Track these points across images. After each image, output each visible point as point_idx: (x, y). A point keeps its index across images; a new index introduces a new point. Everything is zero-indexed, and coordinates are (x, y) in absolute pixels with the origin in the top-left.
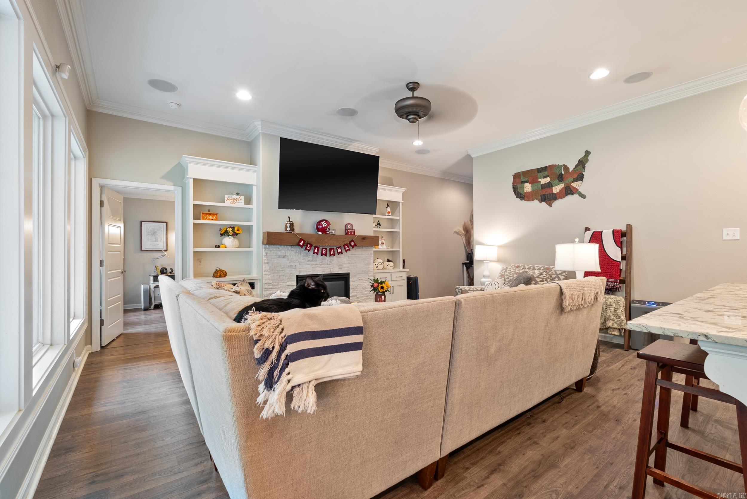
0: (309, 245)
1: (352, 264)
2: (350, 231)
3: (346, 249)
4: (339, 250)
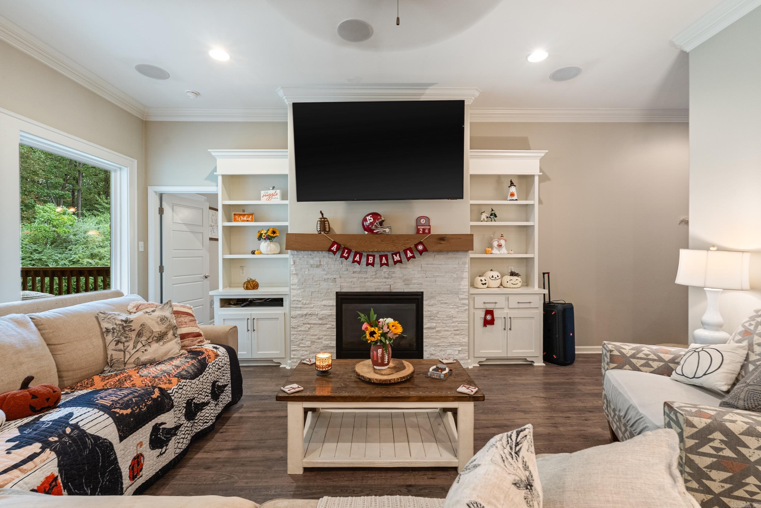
0: (346, 251)
1: (428, 279)
2: (423, 227)
3: (409, 256)
4: (397, 258)
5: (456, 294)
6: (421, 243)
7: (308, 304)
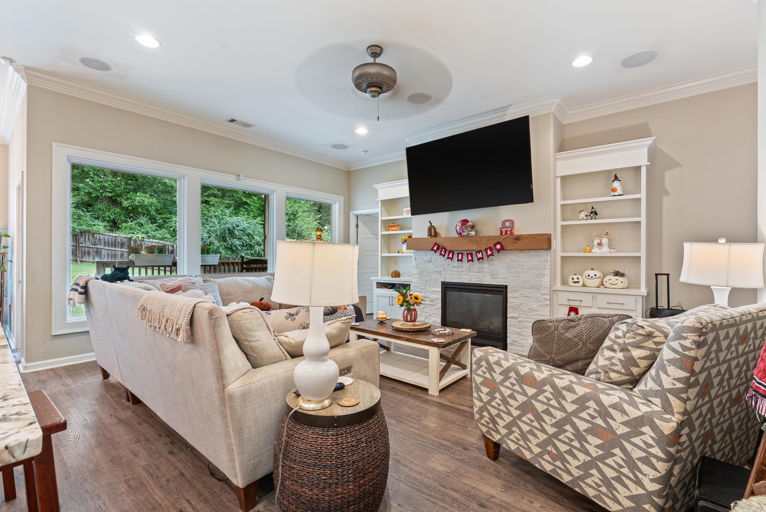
0: (443, 250)
1: (511, 274)
2: (505, 229)
3: (488, 254)
4: (480, 255)
5: (537, 289)
6: (499, 243)
7: (424, 289)
